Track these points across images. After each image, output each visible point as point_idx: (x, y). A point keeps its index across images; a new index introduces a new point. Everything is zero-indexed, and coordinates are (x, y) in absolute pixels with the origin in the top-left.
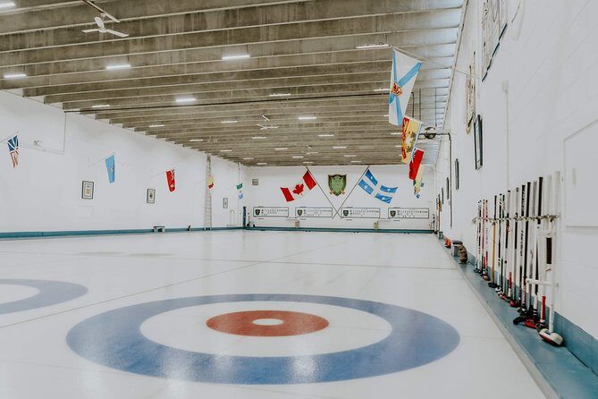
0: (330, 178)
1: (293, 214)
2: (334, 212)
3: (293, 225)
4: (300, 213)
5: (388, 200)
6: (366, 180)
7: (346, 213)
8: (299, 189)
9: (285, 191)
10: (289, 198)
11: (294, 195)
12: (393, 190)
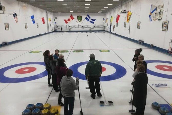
0: (78, 17)
1: (68, 27)
2: (79, 26)
3: (68, 30)
4: (70, 27)
5: (93, 23)
6: (88, 17)
7: (82, 26)
8: (69, 20)
9: (65, 21)
10: (67, 23)
11: (68, 22)
12: (95, 20)
